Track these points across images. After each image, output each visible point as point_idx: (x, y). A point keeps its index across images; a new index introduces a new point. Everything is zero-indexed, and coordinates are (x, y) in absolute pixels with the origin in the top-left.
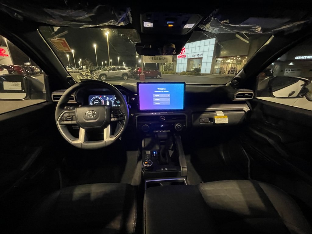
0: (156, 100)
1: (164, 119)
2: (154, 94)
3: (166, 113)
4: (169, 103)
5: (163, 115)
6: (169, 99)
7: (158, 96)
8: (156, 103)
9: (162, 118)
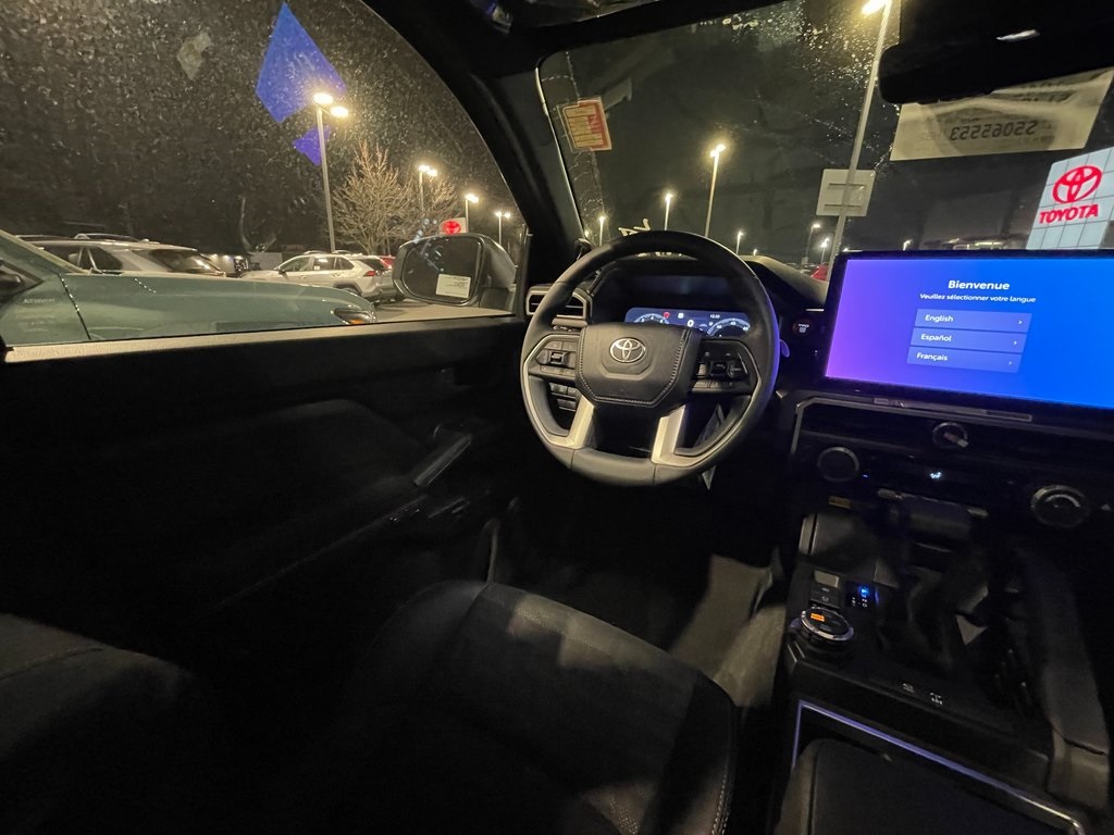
0: (929, 338)
1: (963, 443)
2: (920, 311)
3: (981, 414)
4: (1012, 364)
5: (959, 423)
6: (1017, 343)
8: (927, 357)
9: (946, 435)
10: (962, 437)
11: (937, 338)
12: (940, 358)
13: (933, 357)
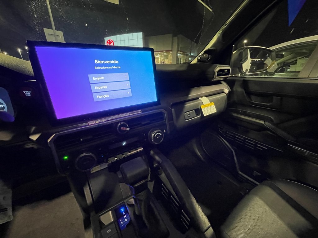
0: (99, 88)
1: (128, 129)
2: (90, 76)
3: (127, 115)
4: (129, 93)
5: (123, 121)
6: (128, 85)
7: (102, 78)
8: (101, 97)
9: (122, 128)
10: (127, 127)
11: (101, 88)
12: (106, 96)
13: (104, 97)
